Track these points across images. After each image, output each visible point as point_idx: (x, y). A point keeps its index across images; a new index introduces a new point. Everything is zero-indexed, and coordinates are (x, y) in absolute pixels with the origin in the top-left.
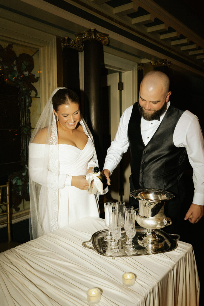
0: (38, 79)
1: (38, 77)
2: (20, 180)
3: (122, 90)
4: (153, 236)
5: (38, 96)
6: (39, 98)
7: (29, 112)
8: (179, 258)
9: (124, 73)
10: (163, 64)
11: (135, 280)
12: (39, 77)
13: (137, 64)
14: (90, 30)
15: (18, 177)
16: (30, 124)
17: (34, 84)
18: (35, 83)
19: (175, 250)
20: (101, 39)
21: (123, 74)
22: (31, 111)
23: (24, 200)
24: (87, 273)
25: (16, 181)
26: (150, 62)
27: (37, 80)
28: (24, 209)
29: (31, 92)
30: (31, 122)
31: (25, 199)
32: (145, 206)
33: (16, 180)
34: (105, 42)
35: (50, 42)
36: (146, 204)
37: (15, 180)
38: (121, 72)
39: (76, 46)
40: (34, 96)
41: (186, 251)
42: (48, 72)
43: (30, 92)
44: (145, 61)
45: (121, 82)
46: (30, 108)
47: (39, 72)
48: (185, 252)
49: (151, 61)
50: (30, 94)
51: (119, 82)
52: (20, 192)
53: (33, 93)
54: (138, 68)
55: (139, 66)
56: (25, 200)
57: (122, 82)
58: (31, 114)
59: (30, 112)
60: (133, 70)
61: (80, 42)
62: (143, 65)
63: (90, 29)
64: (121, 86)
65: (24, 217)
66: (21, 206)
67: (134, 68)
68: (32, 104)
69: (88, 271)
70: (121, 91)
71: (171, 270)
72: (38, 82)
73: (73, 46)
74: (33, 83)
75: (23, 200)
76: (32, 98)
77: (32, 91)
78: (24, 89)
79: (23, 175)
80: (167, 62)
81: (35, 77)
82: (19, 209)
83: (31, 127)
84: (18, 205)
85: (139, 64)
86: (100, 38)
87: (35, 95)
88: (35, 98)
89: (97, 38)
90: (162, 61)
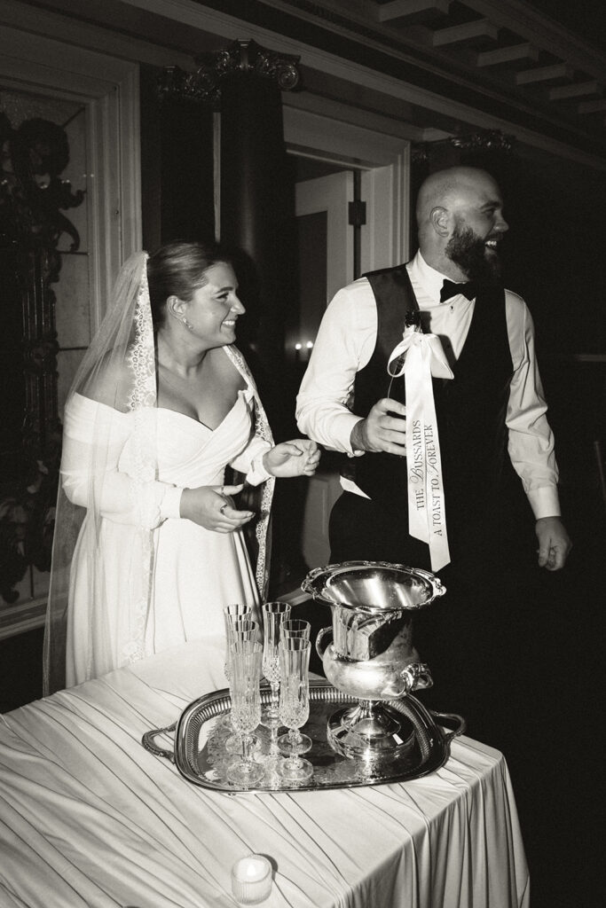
0: (82, 198)
1: (83, 190)
2: (20, 508)
3: (363, 227)
4: (375, 720)
5: (80, 250)
6: (85, 254)
7: (51, 297)
8: (447, 802)
9: (368, 172)
10: (489, 144)
11: (273, 878)
12: (86, 192)
13: (409, 145)
14: (236, 44)
15: (12, 500)
16: (55, 334)
17: (71, 214)
18: (71, 210)
19: (441, 771)
20: (272, 71)
21: (364, 176)
22: (59, 296)
23: (31, 570)
24: (130, 847)
25: (9, 511)
26: (450, 139)
27: (78, 199)
28: (32, 595)
29: (59, 237)
30: (58, 329)
31: (36, 565)
32: (350, 625)
33: (7, 508)
34: (287, 79)
35: (120, 83)
36: (352, 619)
37: (4, 506)
38: (360, 170)
39: (202, 92)
40: (69, 249)
41: (478, 776)
42: (113, 177)
43: (56, 237)
44: (432, 135)
45: (360, 200)
46: (55, 287)
47: (85, 176)
48: (473, 782)
49: (452, 136)
50: (56, 243)
51: (352, 200)
52: (21, 546)
53: (65, 242)
54: (411, 157)
55: (416, 151)
56: (35, 569)
57: (363, 200)
58: (58, 305)
59: (54, 300)
60: (394, 162)
61: (209, 81)
62: (427, 146)
63: (237, 41)
64: (358, 214)
65: (28, 621)
66: (22, 587)
67: (399, 157)
68: (62, 274)
69: (135, 837)
70: (360, 228)
71: (407, 847)
72: (83, 205)
73: (192, 93)
74: (66, 208)
75: (29, 568)
76: (63, 256)
77: (60, 235)
78: (34, 229)
79: (29, 493)
80: (502, 138)
81: (74, 191)
82: (17, 594)
83: (56, 344)
84: (14, 583)
85: (414, 145)
86: (270, 66)
87: (72, 245)
88: (69, 256)
89: (262, 68)
90: (486, 134)
